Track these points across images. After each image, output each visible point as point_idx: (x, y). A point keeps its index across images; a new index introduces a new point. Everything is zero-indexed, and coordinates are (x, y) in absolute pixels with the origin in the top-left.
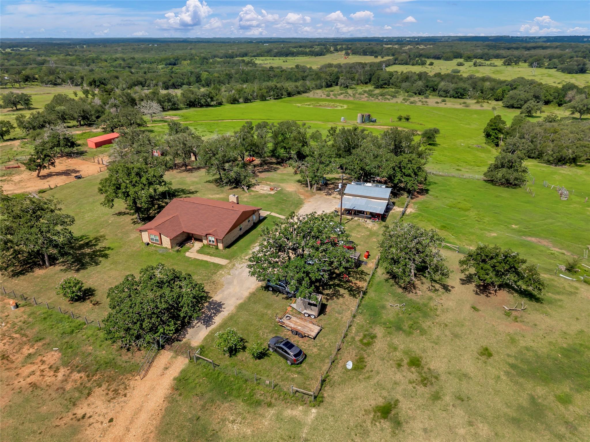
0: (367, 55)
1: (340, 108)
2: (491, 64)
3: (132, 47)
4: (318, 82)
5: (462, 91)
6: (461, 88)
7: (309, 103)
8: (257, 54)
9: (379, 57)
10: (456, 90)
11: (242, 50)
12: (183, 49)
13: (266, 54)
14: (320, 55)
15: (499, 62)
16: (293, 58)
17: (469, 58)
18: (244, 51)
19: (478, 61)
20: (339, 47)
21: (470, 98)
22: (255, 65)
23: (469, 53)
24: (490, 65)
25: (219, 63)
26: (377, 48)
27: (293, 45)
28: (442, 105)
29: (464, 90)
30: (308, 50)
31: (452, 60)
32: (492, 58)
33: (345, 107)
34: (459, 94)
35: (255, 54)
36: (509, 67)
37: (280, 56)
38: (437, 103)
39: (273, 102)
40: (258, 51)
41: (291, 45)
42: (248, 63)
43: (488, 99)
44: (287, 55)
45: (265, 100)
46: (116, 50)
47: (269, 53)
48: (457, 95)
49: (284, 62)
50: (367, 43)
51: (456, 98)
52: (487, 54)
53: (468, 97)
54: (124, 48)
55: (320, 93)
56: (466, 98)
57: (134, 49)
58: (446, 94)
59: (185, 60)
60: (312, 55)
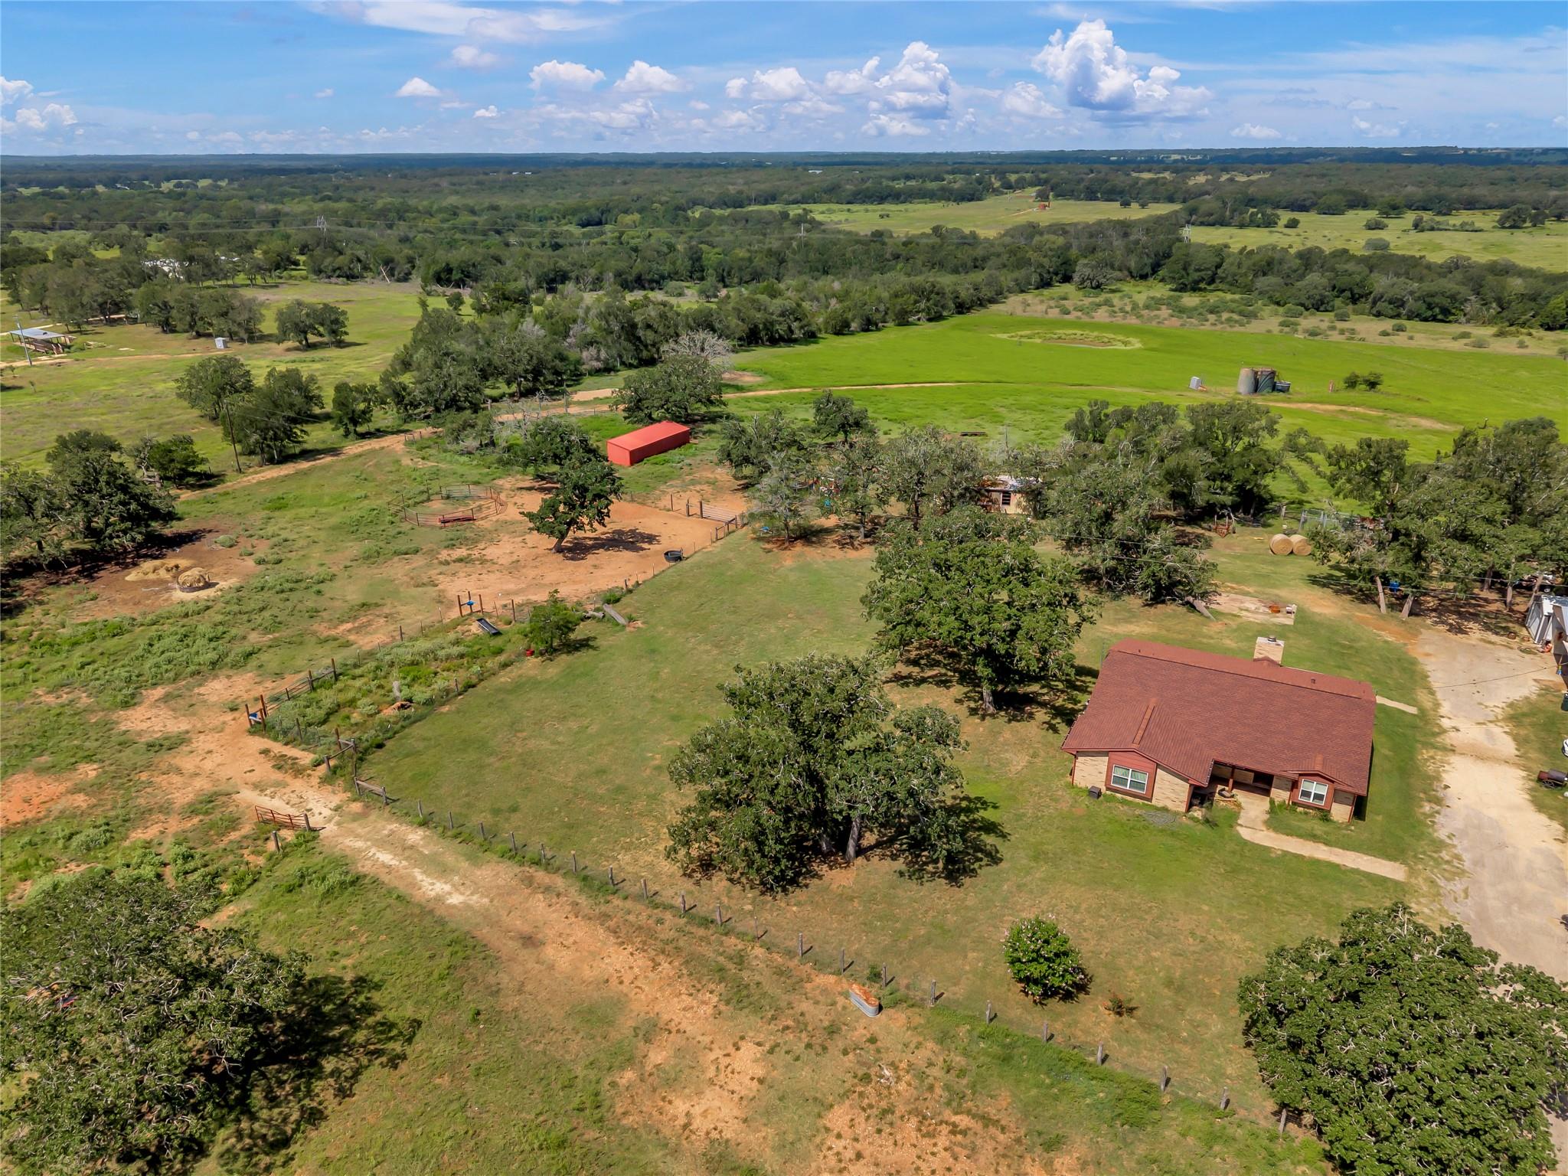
0: (1096, 199)
1: (1121, 347)
2: (1463, 225)
3: (475, 179)
4: (1020, 274)
5: (1446, 302)
6: (1443, 294)
7: (1028, 332)
8: (803, 197)
9: (1134, 205)
10: (1429, 300)
11: (762, 187)
12: (605, 184)
13: (825, 196)
14: (970, 200)
15: (1485, 220)
16: (902, 207)
17: (1394, 208)
18: (765, 187)
19: (1427, 216)
20: (1013, 178)
21: (1468, 321)
22: (815, 225)
23: (1388, 195)
24: (1463, 228)
25: (722, 220)
26: (1120, 180)
27: (889, 173)
28: (1400, 339)
29: (1453, 298)
30: (933, 185)
31: (1342, 213)
32: (1457, 209)
33: (1136, 344)
34: (1437, 310)
35: (798, 196)
36: (1518, 233)
37: (863, 202)
38: (1385, 334)
39: (928, 328)
40: (803, 189)
41: (882, 173)
42: (798, 221)
43: (1523, 325)
44: (882, 199)
45: (907, 324)
46: (437, 185)
47: (832, 193)
48: (1429, 313)
49: (882, 217)
50: (1084, 168)
51: (1426, 320)
52: (1441, 199)
53: (1463, 319)
54: (455, 179)
55: (1036, 304)
56: (1456, 321)
57: (478, 183)
58: (1395, 308)
59: (626, 212)
60: (949, 200)
